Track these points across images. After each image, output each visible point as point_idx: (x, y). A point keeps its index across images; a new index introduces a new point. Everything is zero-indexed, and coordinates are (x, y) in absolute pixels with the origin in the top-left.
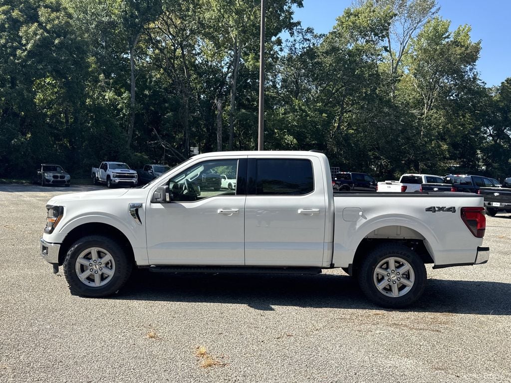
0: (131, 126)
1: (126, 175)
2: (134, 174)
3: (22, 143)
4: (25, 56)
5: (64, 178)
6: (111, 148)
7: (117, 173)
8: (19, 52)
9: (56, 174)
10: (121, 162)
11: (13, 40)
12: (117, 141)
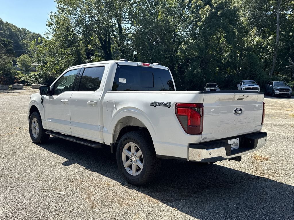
0: (275, 57)
1: (252, 88)
2: (257, 87)
3: (199, 72)
4: (202, 25)
5: (216, 90)
6: (251, 72)
7: (246, 87)
8: (198, 23)
9: (212, 88)
10: (252, 80)
11: (196, 17)
12: (256, 67)
